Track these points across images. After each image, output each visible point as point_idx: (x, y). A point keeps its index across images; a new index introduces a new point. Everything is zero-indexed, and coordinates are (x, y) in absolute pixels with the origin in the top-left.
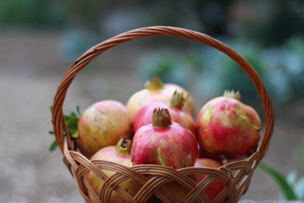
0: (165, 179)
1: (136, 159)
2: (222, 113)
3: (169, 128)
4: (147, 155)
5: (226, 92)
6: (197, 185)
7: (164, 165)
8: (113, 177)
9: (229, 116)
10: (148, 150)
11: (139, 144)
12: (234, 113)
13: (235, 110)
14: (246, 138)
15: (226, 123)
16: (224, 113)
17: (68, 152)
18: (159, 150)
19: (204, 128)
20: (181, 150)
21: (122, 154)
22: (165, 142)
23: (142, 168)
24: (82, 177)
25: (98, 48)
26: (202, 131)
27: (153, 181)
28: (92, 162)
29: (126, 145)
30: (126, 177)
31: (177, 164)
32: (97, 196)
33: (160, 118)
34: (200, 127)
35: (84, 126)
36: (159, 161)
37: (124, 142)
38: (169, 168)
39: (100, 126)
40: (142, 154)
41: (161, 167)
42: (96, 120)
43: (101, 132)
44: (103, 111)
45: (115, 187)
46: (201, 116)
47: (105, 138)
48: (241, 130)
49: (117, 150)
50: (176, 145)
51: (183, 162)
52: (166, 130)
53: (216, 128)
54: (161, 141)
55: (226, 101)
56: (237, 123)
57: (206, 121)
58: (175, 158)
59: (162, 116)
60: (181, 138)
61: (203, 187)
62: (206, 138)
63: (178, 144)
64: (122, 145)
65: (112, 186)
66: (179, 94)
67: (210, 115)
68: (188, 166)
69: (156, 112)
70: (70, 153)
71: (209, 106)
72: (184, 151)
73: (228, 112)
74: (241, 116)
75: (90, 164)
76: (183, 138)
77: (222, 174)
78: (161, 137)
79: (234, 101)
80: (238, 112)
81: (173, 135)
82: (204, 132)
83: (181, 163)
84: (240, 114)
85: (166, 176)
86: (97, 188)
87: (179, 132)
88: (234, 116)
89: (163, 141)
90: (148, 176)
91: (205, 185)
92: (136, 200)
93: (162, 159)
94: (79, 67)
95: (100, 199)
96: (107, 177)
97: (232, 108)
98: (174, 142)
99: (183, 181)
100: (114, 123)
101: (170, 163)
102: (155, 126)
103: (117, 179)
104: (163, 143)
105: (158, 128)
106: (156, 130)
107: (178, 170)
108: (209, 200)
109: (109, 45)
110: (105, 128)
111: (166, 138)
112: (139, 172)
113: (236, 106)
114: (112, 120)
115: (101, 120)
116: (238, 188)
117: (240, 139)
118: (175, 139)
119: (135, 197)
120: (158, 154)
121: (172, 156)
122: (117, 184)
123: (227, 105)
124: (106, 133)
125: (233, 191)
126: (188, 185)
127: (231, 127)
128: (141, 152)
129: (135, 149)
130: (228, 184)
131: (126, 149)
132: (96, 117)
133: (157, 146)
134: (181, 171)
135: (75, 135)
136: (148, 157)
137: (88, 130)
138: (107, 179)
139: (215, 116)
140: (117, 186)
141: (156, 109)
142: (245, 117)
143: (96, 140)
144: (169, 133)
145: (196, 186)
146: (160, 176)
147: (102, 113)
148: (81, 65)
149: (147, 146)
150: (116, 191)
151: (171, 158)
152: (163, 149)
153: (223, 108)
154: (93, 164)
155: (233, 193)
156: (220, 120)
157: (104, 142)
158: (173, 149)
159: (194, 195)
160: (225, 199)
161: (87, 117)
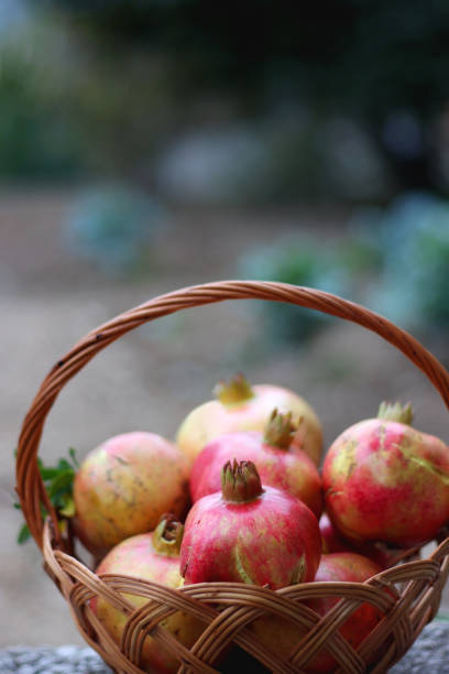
0: (252, 613)
1: (191, 571)
2: (374, 455)
3: (258, 502)
4: (212, 563)
5: (383, 405)
6: (323, 619)
7: (249, 583)
8: (145, 608)
9: (389, 463)
10: (213, 553)
11: (195, 538)
12: (400, 455)
13: (400, 448)
14: (427, 506)
15: (383, 478)
16: (378, 457)
17: (52, 553)
18: (237, 551)
19: (337, 490)
20: (283, 548)
21: (165, 554)
22: (248, 533)
23: (204, 590)
24: (83, 608)
25: (105, 332)
26: (333, 495)
27: (229, 616)
28: (101, 577)
29: (171, 534)
30: (171, 608)
31: (276, 577)
32: (116, 647)
33: (238, 483)
34: (330, 487)
35: (85, 493)
36: (238, 574)
37: (169, 528)
38: (259, 588)
39: (118, 491)
40: (203, 561)
41: (243, 588)
42: (110, 480)
43: (121, 505)
44: (124, 459)
45: (151, 629)
46: (331, 463)
47: (131, 517)
48: (417, 489)
49: (155, 545)
50: (273, 539)
51: (290, 574)
52: (251, 506)
53: (362, 490)
54: (241, 533)
55: (381, 430)
56: (406, 476)
57: (341, 473)
58: (272, 568)
59: (242, 478)
60: (282, 524)
61: (335, 623)
62: (343, 510)
63: (276, 537)
64: (164, 535)
65: (144, 627)
66: (281, 417)
67: (349, 462)
68: (301, 582)
69: (228, 471)
70: (56, 557)
71: (346, 441)
72: (290, 551)
73: (385, 455)
74: (413, 459)
75: (97, 582)
76: (287, 523)
77: (374, 593)
78: (239, 523)
79: (399, 429)
80: (406, 452)
81: (266, 519)
82: (337, 497)
83: (285, 578)
84: (412, 456)
85: (252, 606)
86: (115, 628)
87: (278, 511)
88: (398, 463)
89: (244, 533)
90: (216, 607)
91: (341, 617)
92: (195, 654)
93: (245, 568)
94: (67, 373)
95: (123, 652)
96: (133, 610)
97: (395, 445)
98: (268, 533)
99: (290, 612)
100: (148, 484)
101: (261, 578)
102: (228, 499)
103: (153, 614)
104: (245, 536)
105: (235, 503)
106: (230, 507)
107: (280, 591)
108: (350, 647)
109: (127, 325)
110: (128, 496)
111: (251, 525)
112: (198, 599)
113: (402, 439)
114: (143, 478)
115: (120, 478)
116: (412, 616)
117: (414, 510)
118: (270, 526)
119: (194, 648)
120: (234, 560)
121: (264, 562)
122: (153, 623)
123: (383, 438)
124: (131, 505)
125: (401, 622)
126: (304, 620)
127: (393, 485)
128: (200, 558)
129: (187, 550)
130: (389, 611)
131: (173, 542)
132: (109, 472)
133: (234, 546)
134: (286, 593)
135: (68, 511)
136: (213, 566)
137: (93, 500)
138: (134, 613)
139: (359, 465)
140: (155, 627)
141: (229, 463)
142: (422, 463)
143: (111, 520)
144: (257, 514)
145: (320, 622)
146: (242, 606)
147: (122, 462)
148: (72, 369)
149: (211, 543)
150: (152, 636)
151: (263, 567)
152: (245, 550)
153: (375, 446)
154: (102, 583)
155: (403, 626)
156: (369, 473)
157: (129, 526)
158: (266, 549)
159: (317, 640)
160: (387, 640)
161: (91, 473)
